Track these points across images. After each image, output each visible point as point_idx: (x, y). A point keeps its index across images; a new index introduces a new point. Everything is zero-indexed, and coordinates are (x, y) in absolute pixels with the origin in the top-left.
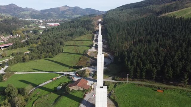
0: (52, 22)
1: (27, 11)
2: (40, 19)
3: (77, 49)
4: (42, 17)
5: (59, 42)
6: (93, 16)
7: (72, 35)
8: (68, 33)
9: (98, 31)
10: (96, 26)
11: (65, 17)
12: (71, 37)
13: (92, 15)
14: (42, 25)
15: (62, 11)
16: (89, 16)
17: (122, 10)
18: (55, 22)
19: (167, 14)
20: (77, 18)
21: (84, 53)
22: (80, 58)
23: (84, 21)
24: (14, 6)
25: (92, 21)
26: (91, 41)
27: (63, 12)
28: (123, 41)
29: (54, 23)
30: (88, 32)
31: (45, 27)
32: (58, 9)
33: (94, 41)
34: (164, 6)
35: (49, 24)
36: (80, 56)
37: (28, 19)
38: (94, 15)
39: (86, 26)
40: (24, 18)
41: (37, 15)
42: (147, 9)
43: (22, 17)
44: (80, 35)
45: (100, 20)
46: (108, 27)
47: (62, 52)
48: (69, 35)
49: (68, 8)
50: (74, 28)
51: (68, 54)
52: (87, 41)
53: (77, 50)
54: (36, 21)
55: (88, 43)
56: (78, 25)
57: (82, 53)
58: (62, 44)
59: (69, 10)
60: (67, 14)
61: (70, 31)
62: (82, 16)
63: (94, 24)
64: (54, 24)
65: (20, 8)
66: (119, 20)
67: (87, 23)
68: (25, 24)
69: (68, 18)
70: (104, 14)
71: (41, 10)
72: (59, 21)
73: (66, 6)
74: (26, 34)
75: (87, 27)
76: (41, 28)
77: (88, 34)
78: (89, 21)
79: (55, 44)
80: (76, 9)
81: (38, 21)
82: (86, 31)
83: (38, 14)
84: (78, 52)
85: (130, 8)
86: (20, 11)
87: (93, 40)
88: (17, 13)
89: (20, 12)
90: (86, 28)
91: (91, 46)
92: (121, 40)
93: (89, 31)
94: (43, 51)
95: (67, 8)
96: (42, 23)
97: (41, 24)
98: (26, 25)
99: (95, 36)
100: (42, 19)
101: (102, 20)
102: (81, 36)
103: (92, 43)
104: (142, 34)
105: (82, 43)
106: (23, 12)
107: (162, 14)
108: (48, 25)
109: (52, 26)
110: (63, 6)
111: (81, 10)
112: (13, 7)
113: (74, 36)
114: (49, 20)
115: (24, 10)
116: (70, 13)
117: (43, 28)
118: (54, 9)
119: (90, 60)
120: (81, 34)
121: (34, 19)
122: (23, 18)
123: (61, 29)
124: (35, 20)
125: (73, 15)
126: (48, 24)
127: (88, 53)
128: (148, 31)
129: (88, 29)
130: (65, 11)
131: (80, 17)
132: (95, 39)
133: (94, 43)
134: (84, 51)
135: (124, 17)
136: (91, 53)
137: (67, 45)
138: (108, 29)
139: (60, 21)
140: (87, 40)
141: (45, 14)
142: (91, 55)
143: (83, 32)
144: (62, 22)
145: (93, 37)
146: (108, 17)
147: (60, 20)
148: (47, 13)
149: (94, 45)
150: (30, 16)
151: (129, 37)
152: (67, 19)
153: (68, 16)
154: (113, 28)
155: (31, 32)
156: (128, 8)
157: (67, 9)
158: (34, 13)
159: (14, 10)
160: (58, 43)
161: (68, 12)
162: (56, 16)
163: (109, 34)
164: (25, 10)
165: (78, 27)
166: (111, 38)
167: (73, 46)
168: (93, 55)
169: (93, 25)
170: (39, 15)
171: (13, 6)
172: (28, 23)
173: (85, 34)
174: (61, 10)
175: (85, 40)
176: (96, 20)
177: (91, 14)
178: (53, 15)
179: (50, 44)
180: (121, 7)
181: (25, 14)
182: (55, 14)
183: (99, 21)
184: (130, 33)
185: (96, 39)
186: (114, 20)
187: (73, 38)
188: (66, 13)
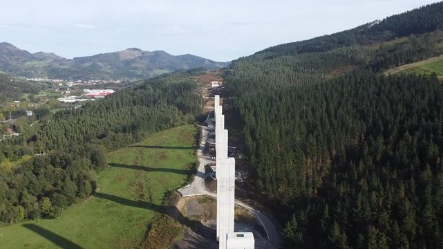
0: (97, 87)
1: (41, 60)
2: (70, 78)
3: (143, 181)
4: (75, 75)
5: (90, 153)
6: (197, 73)
7: (134, 128)
8: (124, 123)
9: (213, 115)
10: (207, 101)
11: (131, 75)
12: (130, 136)
13: (194, 70)
14: (68, 95)
15: (125, 61)
16: (189, 72)
17: (271, 58)
18: (106, 87)
19: (402, 68)
20: (158, 78)
21: (166, 204)
22: (149, 227)
23: (174, 86)
24: (9, 48)
25: (194, 87)
26: (192, 151)
27: (128, 62)
28: (296, 157)
29: (102, 89)
30: (182, 119)
31: (73, 101)
32: (116, 55)
33: (199, 152)
34: (381, 48)
35: (88, 90)
36: (149, 214)
37: (40, 79)
38: (200, 69)
39: (179, 100)
40: (31, 77)
41: (64, 69)
42: (338, 55)
43: (26, 75)
44: (159, 128)
45: (215, 84)
46: (243, 105)
47: (93, 193)
48: (124, 130)
49: (140, 54)
50: (144, 107)
51: (109, 202)
52: (180, 151)
53: (141, 186)
54: (57, 84)
55: (179, 157)
56: (157, 97)
57: (159, 203)
58: (96, 161)
59: (141, 58)
60: (136, 68)
61: (132, 113)
62: (172, 71)
63: (201, 96)
64: (101, 91)
65: (25, 53)
66: (268, 85)
67: (181, 92)
68: (25, 92)
69: (138, 76)
70: (224, 68)
71: (74, 58)
72: (113, 84)
73: (135, 49)
74: (12, 121)
75: (182, 102)
76: (63, 102)
77: (182, 124)
78: (188, 87)
79: (74, 162)
80: (158, 56)
81: (64, 84)
82: (178, 116)
83: (65, 67)
84: (146, 199)
85: (291, 53)
86: (24, 59)
87: (198, 147)
88: (14, 64)
89: (24, 61)
90: (177, 106)
91: (191, 172)
92: (291, 153)
93: (187, 117)
94: (28, 188)
95: (137, 54)
96: (72, 88)
97: (67, 92)
98: (26, 96)
99: (204, 132)
100: (75, 79)
101: (221, 83)
102: (162, 130)
103: (192, 161)
104: (353, 130)
105: (163, 157)
106: (29, 63)
107: (387, 68)
108: (86, 93)
109: (93, 97)
110: (128, 49)
111: (171, 59)
112: (5, 50)
113: (139, 133)
114: (90, 83)
115: (33, 58)
116: (144, 64)
117: (68, 103)
118: (107, 55)
119: (186, 235)
120: (164, 124)
121: (55, 78)
122: (27, 77)
123: (107, 108)
124: (58, 80)
125: (151, 69)
126: (85, 91)
127: (180, 205)
128: (371, 121)
129: (183, 108)
130: (133, 61)
131: (165, 76)
132: (203, 143)
133: (201, 160)
134: (166, 194)
135: (282, 76)
136: (189, 202)
137: (113, 165)
138: (242, 112)
139: (118, 85)
140: (181, 145)
141: (83, 69)
142: (190, 209)
143: (167, 121)
144: (121, 86)
145: (198, 137)
146: (237, 77)
147: (118, 82)
148: (88, 64)
149: (201, 169)
150: (46, 70)
151: (312, 140)
152: (135, 80)
153: (139, 73)
154: (258, 108)
155: (30, 113)
156: (286, 54)
157: (136, 56)
158: (56, 65)
159: (8, 58)
160: (84, 159)
161: (138, 62)
162: (109, 71)
163: (249, 132)
164: (35, 56)
165: (155, 102)
166: (258, 146)
167: (133, 167)
168: (198, 212)
169: (198, 99)
170: (69, 70)
171: (7, 47)
172: (32, 90)
173: (173, 126)
174: (122, 59)
175: (174, 145)
176: (205, 84)
177: (194, 67)
178: (104, 70)
179: (58, 160)
180: (266, 50)
181: (33, 68)
182: (109, 67)
183: (213, 86)
184: (315, 127)
185: (207, 144)
186: (254, 84)
187: (136, 139)
188: (134, 65)
